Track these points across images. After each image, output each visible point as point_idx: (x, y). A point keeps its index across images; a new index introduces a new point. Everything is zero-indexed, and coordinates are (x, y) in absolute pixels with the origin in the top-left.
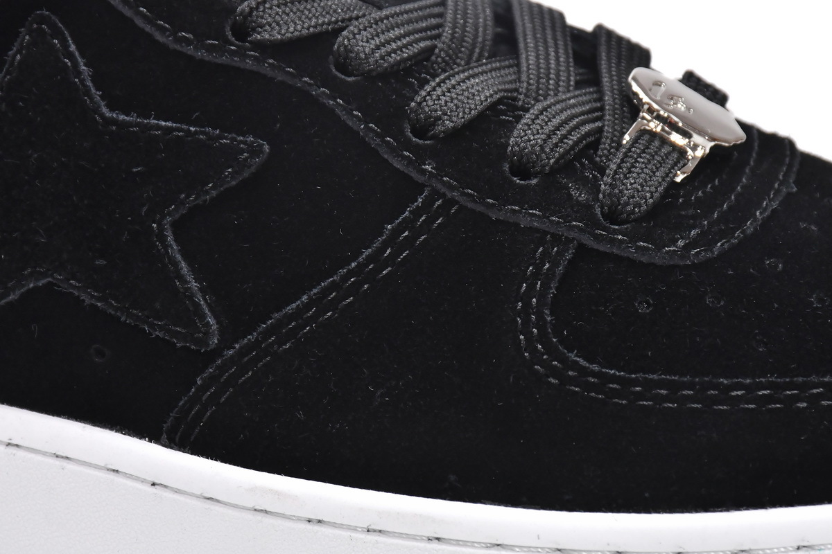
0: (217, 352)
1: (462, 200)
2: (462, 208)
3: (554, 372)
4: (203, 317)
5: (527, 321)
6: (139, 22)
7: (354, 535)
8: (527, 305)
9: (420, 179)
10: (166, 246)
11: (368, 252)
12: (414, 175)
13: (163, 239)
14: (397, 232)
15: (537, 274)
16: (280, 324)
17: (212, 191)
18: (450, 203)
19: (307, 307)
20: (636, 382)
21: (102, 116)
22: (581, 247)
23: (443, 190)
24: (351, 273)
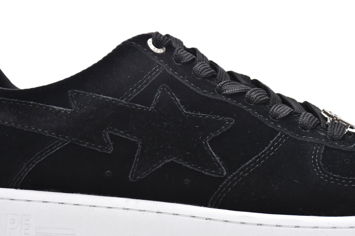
0: (226, 177)
1: (290, 135)
2: (290, 137)
3: (326, 178)
4: (221, 167)
5: (315, 165)
6: (191, 88)
7: (272, 227)
8: (315, 161)
9: (277, 129)
10: (208, 148)
11: (267, 148)
12: (275, 128)
13: (207, 146)
14: (274, 142)
15: (315, 153)
16: (245, 168)
17: (219, 132)
18: (287, 136)
19: (252, 163)
20: (350, 180)
21: (184, 112)
22: (326, 147)
23: (285, 132)
24: (263, 154)
